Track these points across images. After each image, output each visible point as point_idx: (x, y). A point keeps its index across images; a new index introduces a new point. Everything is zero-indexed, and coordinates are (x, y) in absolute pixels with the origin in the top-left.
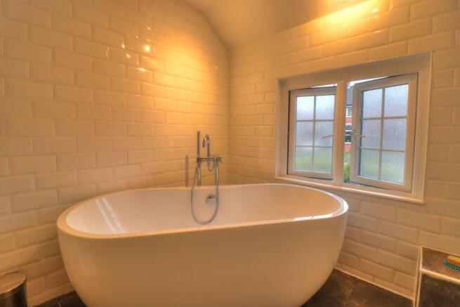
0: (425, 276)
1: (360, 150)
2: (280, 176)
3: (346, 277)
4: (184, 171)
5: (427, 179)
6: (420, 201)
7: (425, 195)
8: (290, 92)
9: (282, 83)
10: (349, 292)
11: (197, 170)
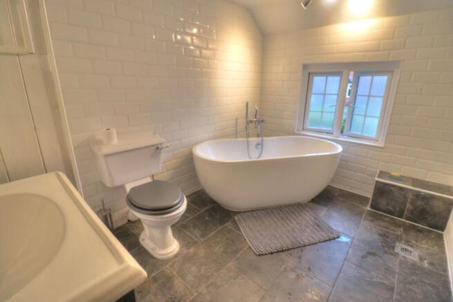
0: (377, 182)
1: (352, 115)
2: (298, 131)
3: (335, 188)
4: (235, 128)
5: (388, 134)
6: (382, 146)
7: (386, 142)
8: (309, 74)
9: (305, 67)
10: (337, 194)
11: (246, 128)
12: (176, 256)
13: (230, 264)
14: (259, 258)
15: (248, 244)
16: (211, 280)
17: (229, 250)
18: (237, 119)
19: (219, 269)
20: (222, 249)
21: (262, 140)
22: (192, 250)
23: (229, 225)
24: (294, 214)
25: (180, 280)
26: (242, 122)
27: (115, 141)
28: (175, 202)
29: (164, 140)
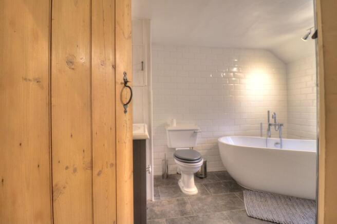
11: (268, 130)
12: (193, 195)
13: (225, 212)
14: (249, 218)
15: (245, 208)
16: (208, 214)
17: (228, 206)
18: (261, 124)
19: (216, 211)
20: (223, 203)
21: (281, 140)
22: (204, 196)
23: (237, 194)
24: (303, 205)
25: (190, 205)
26: (266, 126)
27: (175, 125)
28: (195, 159)
29: (199, 128)
